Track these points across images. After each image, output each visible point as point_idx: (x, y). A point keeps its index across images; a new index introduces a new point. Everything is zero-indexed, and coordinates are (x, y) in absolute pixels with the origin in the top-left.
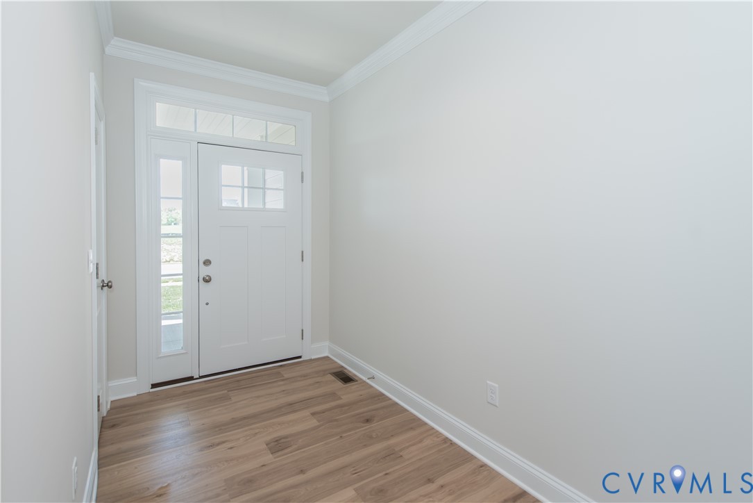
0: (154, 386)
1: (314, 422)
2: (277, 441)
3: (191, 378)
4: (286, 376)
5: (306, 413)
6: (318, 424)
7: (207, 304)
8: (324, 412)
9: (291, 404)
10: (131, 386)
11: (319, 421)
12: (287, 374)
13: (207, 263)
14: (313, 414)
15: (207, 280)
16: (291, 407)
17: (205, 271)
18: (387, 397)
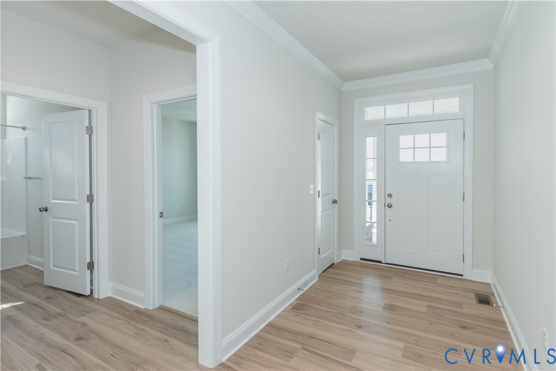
0: (362, 259)
1: (425, 310)
2: (392, 306)
3: (380, 262)
4: (438, 282)
5: (426, 304)
6: (426, 311)
7: (390, 221)
8: (437, 308)
9: (421, 296)
10: (352, 256)
11: (427, 310)
12: (440, 281)
13: (390, 196)
14: (428, 306)
15: (390, 206)
16: (420, 297)
17: (389, 201)
18: (507, 326)
